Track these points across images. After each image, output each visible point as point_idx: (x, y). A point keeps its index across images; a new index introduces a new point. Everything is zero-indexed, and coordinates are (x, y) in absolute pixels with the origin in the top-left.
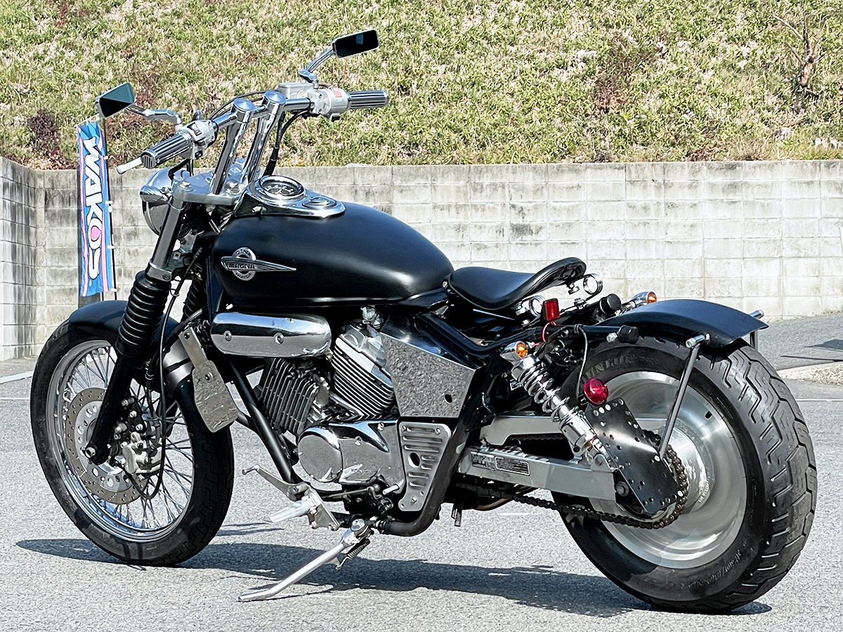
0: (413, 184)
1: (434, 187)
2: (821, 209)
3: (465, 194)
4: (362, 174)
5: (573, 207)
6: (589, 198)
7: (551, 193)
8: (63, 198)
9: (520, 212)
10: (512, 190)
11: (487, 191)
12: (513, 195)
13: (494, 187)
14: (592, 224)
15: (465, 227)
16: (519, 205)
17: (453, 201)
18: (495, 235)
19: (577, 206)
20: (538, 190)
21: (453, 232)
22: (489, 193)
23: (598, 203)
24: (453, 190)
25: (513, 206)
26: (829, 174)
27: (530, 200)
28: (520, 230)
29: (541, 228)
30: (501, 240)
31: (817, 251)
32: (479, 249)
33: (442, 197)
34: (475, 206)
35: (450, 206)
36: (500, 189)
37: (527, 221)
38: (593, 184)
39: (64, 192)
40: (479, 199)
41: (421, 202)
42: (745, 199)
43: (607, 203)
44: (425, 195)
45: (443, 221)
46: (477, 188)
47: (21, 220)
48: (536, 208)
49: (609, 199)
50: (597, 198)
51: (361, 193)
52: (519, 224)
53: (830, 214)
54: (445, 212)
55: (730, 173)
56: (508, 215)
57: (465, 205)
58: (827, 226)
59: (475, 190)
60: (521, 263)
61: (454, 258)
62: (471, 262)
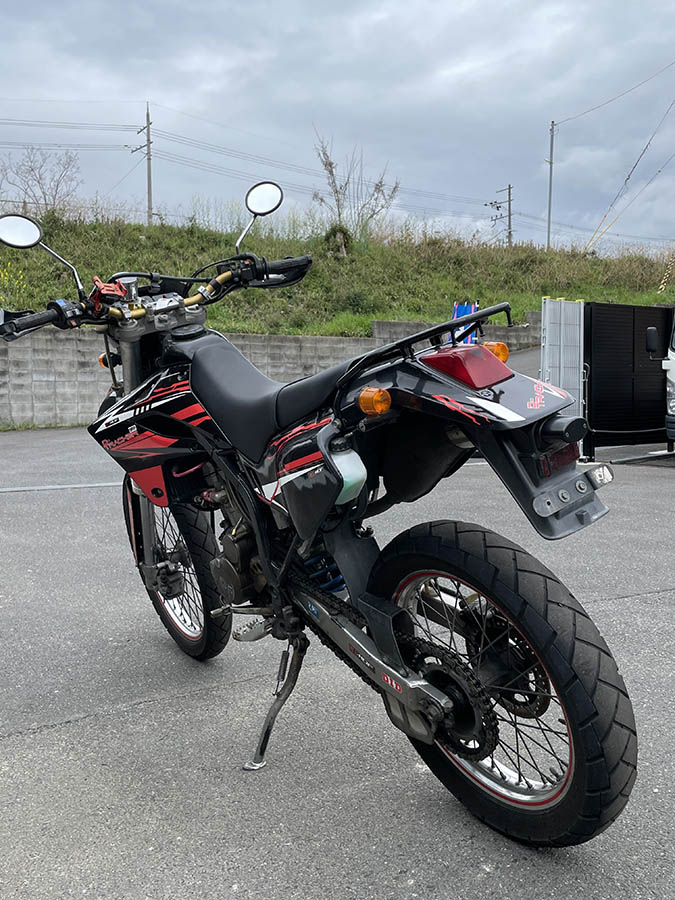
3: (51, 344)
13: (67, 340)
15: (51, 362)
17: (44, 347)
18: (69, 367)
21: (45, 365)
22: (65, 343)
24: (44, 341)
25: (79, 351)
28: (83, 365)
30: (73, 370)
32: (59, 375)
35: (43, 350)
37: (87, 359)
40: (60, 347)
44: (28, 344)
45: (38, 358)
46: (58, 340)
52: (82, 361)
54: (40, 353)
56: (76, 356)
60: (83, 384)
61: (45, 379)
62: (55, 381)
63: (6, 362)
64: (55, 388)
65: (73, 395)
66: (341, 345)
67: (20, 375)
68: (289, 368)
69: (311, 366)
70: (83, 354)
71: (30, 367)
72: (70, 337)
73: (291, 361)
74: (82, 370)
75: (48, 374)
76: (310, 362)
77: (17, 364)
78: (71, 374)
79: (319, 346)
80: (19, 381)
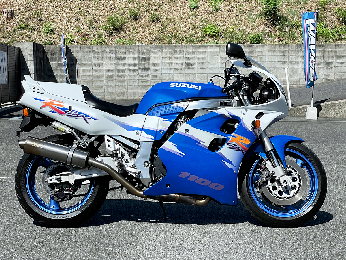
0: (156, 50)
1: (163, 51)
2: (277, 58)
3: (172, 54)
4: (141, 47)
5: (204, 58)
6: (209, 55)
7: (197, 53)
8: (51, 54)
9: (188, 59)
10: (186, 52)
11: (178, 53)
12: (186, 54)
13: (180, 51)
14: (210, 63)
15: (172, 63)
16: (188, 57)
17: (168, 55)
18: (181, 66)
19: (205, 57)
20: (193, 53)
21: (168, 65)
22: (179, 53)
23: (211, 57)
24: (168, 52)
25: (186, 57)
26: (280, 48)
27: (191, 55)
28: (188, 64)
29: (194, 64)
30: (183, 67)
31: (276, 71)
32: (176, 70)
33: (165, 54)
34: (175, 57)
35: (167, 57)
36: (182, 52)
37: (190, 61)
38: (210, 51)
39: (51, 52)
40: (176, 55)
41: (159, 55)
42: (255, 56)
43: (214, 57)
44: (160, 54)
45: (165, 61)
46: (176, 52)
47: (39, 61)
48: (193, 58)
49: (215, 55)
50: (211, 55)
51: (141, 53)
52: (187, 63)
53: (280, 60)
54: (166, 59)
55: (250, 48)
56: (185, 60)
57: (172, 57)
58: (279, 64)
59: (175, 52)
60: (188, 74)
61: (168, 72)
62: (173, 74)
63: (149, 64)
64: (173, 77)
67: (157, 70)
69: (332, 63)
70: (189, 59)
71: (161, 66)
74: (188, 67)
76: (330, 60)
77: (154, 65)
78: (182, 70)
80: (155, 74)
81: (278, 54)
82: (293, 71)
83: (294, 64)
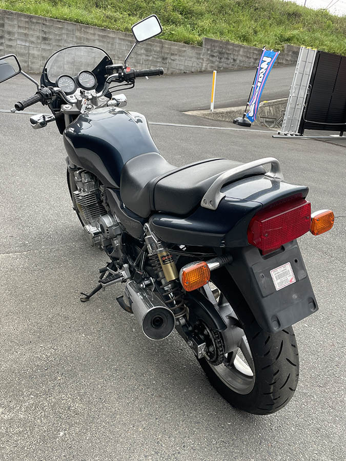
0: (11, 17)
1: (18, 19)
3: (28, 24)
5: (60, 34)
6: (65, 32)
7: (54, 28)
11: (35, 24)
12: (43, 27)
14: (66, 41)
15: (28, 35)
17: (24, 25)
18: (37, 39)
19: (62, 34)
20: (49, 27)
21: (24, 36)
23: (67, 34)
24: (24, 22)
25: (43, 31)
27: (48, 29)
28: (45, 39)
29: (51, 39)
30: (39, 41)
32: (32, 43)
33: (21, 23)
34: (31, 29)
35: (23, 27)
36: (39, 24)
37: (47, 36)
38: (66, 28)
40: (33, 27)
43: (70, 35)
44: (16, 22)
45: (21, 31)
46: (32, 23)
48: (49, 32)
49: (71, 33)
52: (44, 37)
54: (22, 29)
55: (104, 32)
56: (41, 33)
57: (28, 28)
60: (44, 50)
61: (24, 44)
62: (29, 46)
63: (3, 31)
64: (29, 50)
65: (38, 55)
66: (184, 49)
67: (10, 40)
68: (155, 58)
69: (167, 58)
70: (45, 33)
71: (16, 36)
72: (38, 21)
73: (156, 54)
74: (44, 42)
75: (26, 41)
76: (166, 56)
77: (9, 33)
78: (38, 43)
79: (173, 47)
80: (10, 43)
81: (127, 43)
82: (137, 61)
83: (138, 55)
